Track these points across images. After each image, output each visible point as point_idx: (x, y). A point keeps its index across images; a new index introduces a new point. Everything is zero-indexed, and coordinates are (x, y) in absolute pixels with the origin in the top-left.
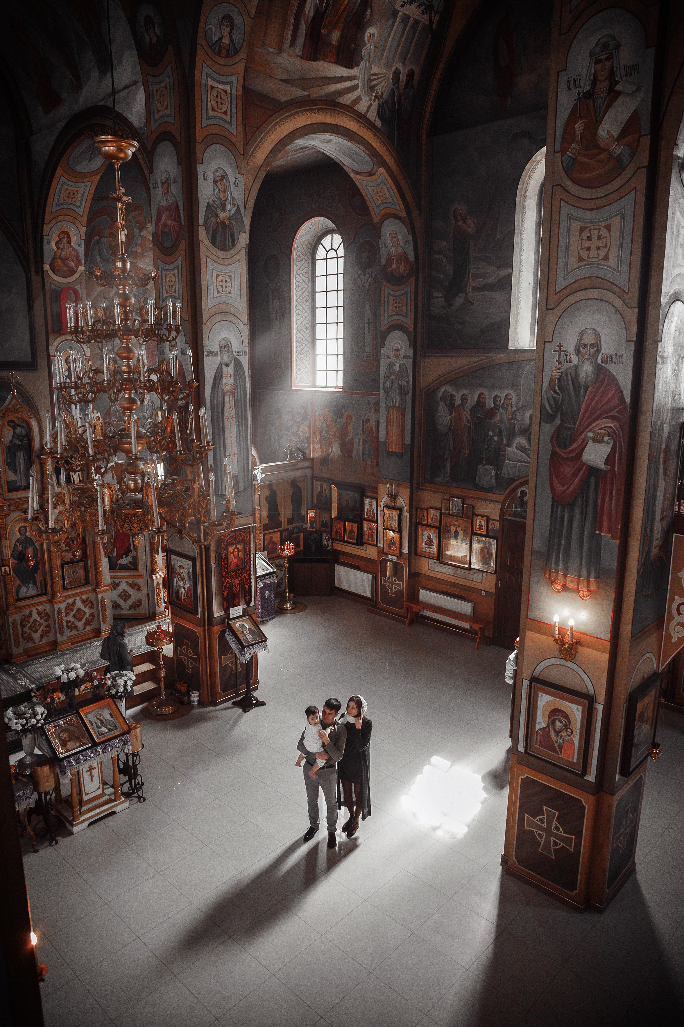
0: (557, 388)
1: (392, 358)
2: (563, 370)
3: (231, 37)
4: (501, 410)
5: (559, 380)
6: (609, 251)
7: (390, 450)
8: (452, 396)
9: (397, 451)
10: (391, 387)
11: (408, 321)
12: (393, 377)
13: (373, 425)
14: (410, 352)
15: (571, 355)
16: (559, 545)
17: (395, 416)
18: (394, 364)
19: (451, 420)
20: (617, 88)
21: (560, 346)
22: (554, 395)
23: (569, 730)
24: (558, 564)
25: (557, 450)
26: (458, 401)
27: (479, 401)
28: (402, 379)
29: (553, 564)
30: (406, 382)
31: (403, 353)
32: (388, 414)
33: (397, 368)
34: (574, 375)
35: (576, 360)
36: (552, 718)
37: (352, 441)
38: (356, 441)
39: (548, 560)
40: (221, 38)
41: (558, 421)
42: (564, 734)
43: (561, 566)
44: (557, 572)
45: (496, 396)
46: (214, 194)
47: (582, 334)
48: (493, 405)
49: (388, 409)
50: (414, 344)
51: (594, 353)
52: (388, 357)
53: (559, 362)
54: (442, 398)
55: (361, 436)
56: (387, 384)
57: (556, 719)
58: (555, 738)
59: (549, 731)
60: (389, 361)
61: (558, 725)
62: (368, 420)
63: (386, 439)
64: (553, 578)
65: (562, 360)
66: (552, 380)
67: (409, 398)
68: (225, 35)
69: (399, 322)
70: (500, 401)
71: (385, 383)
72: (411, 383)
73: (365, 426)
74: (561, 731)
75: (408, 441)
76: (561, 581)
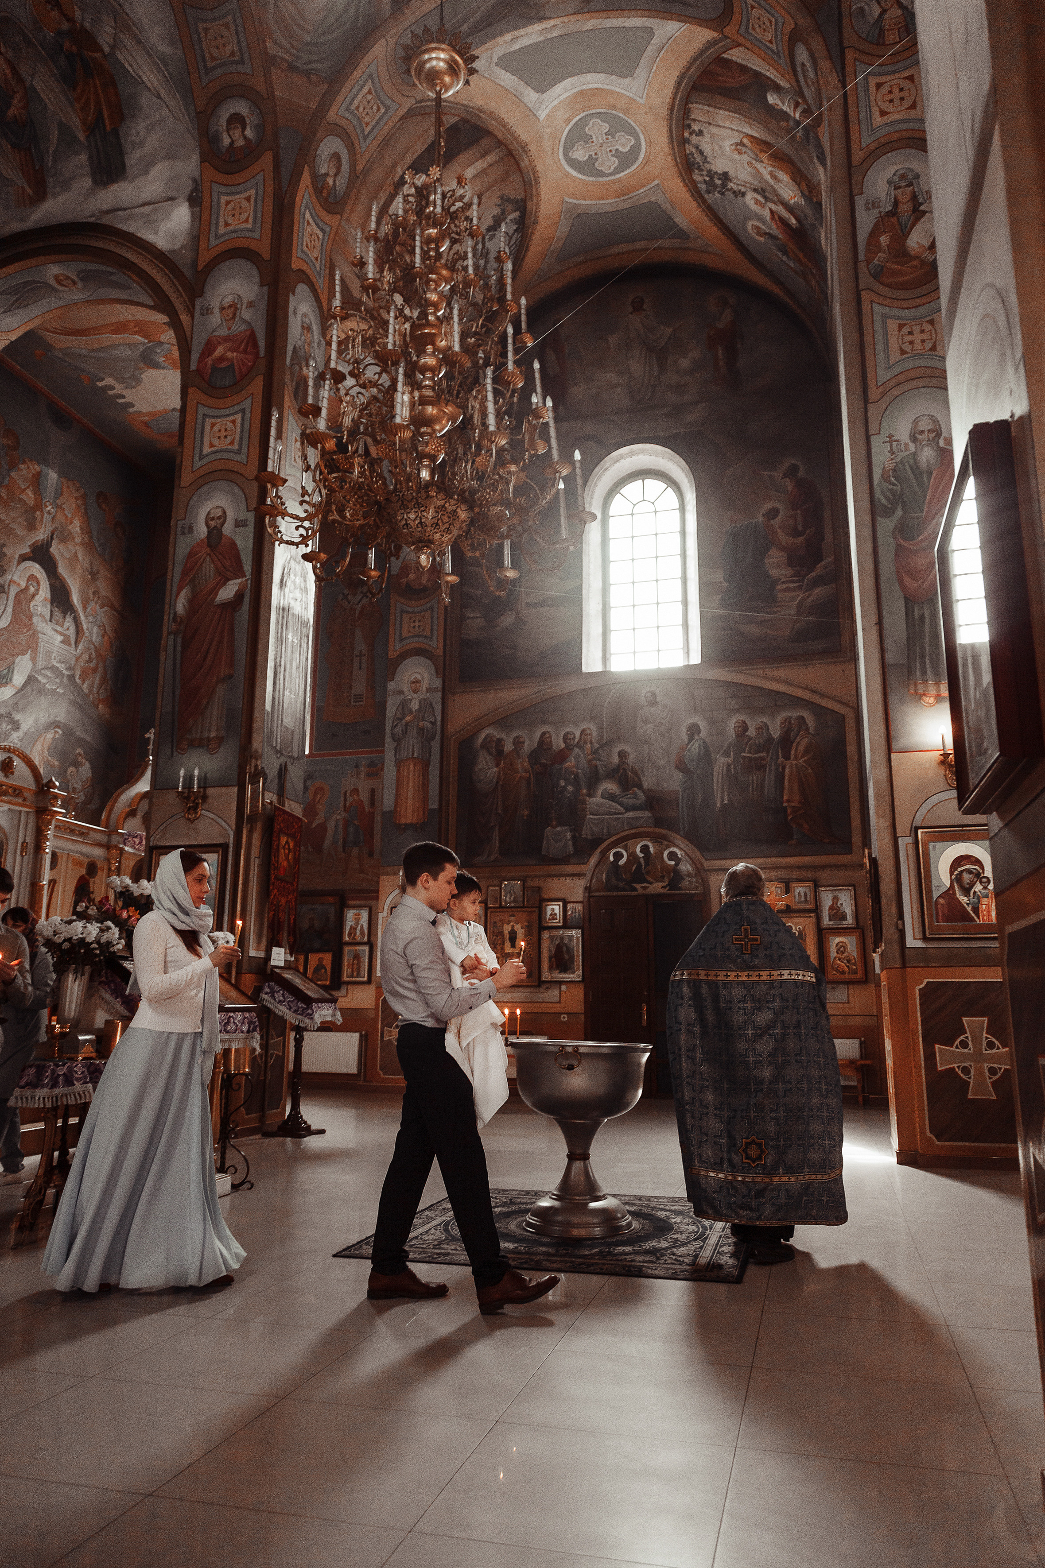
0: (893, 479)
1: (407, 693)
2: (898, 459)
3: (335, 181)
4: (576, 750)
5: (894, 470)
6: (935, 343)
7: (403, 821)
8: (499, 741)
9: (415, 821)
10: (405, 732)
11: (436, 644)
12: (408, 718)
13: (364, 796)
14: (438, 683)
15: (906, 445)
16: (923, 649)
17: (412, 771)
18: (411, 700)
19: (499, 773)
20: (921, 208)
21: (890, 436)
22: (890, 486)
23: (984, 880)
24: (924, 673)
25: (903, 543)
26: (509, 747)
27: (541, 743)
28: (423, 719)
29: (918, 673)
30: (431, 722)
31: (425, 685)
32: (399, 771)
33: (415, 705)
34: (912, 462)
35: (912, 448)
36: (956, 873)
37: (323, 827)
38: (331, 825)
40: (326, 175)
41: (899, 512)
42: (978, 887)
43: (929, 673)
44: (925, 681)
45: (568, 733)
46: (300, 339)
47: (916, 422)
48: (563, 746)
49: (399, 763)
50: (444, 672)
51: (934, 439)
52: (401, 692)
53: (892, 452)
54: (483, 746)
55: (340, 816)
56: (398, 729)
57: (962, 872)
58: (966, 899)
59: (954, 894)
60: (402, 697)
61: (967, 877)
62: (356, 790)
63: (395, 808)
65: (895, 450)
66: (885, 472)
67: (436, 745)
68: (331, 173)
69: (418, 645)
70: (574, 739)
71: (394, 727)
72: (439, 723)
73: (349, 800)
74: (972, 885)
75: (434, 805)
76: (932, 690)
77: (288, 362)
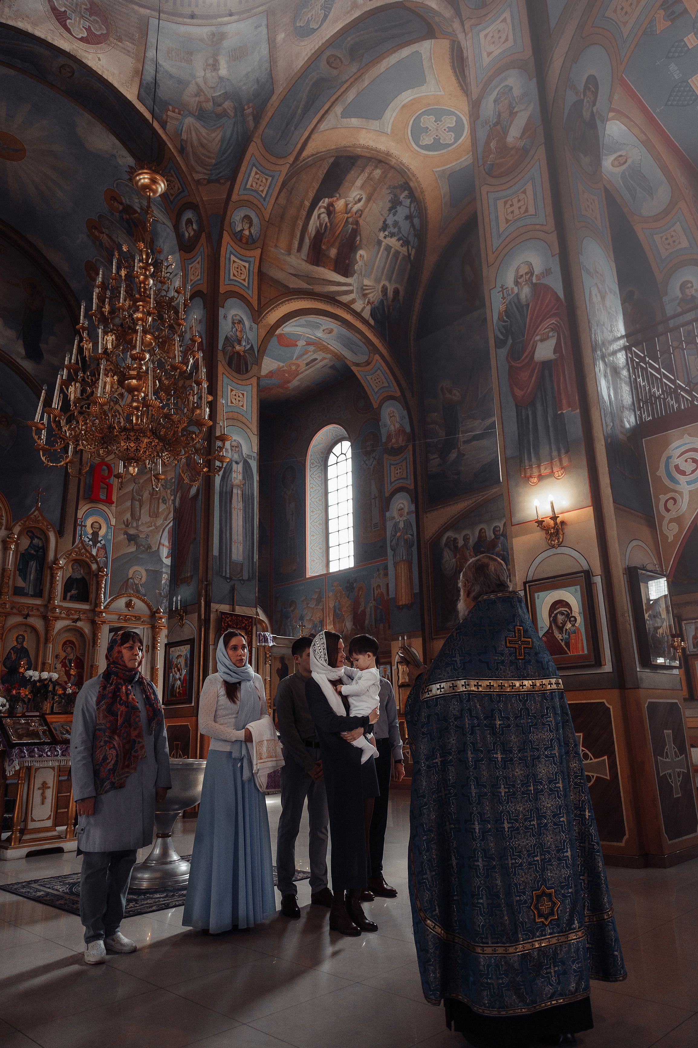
0: (505, 318)
1: (396, 517)
2: (507, 302)
3: (250, 231)
4: (502, 538)
5: (506, 311)
6: (527, 206)
7: (401, 603)
8: (455, 539)
9: (407, 603)
10: (397, 544)
11: (409, 482)
12: (398, 534)
13: (383, 589)
14: (413, 508)
15: (512, 289)
16: (529, 441)
17: (403, 568)
18: (399, 522)
19: (457, 562)
20: (515, 110)
21: (502, 286)
22: (504, 324)
23: (572, 619)
24: (530, 460)
25: (513, 364)
26: (461, 543)
27: (480, 537)
28: (407, 534)
29: (526, 461)
30: (411, 535)
31: (406, 510)
32: (396, 570)
33: (401, 525)
34: (516, 301)
35: (516, 290)
36: (553, 615)
37: (364, 612)
38: (368, 610)
39: (521, 461)
40: (243, 230)
41: (510, 341)
42: (569, 626)
43: (533, 460)
44: (531, 467)
45: (496, 527)
46: (232, 331)
47: (517, 270)
48: (493, 536)
49: (396, 565)
50: (415, 500)
51: (529, 278)
52: (394, 518)
53: (503, 298)
54: (446, 545)
55: (372, 604)
56: (394, 542)
57: (557, 614)
58: (560, 636)
59: (553, 632)
60: (394, 520)
61: (560, 618)
62: (379, 586)
63: (396, 594)
64: (528, 474)
65: (505, 295)
66: (500, 313)
67: (415, 549)
68: (245, 228)
69: (401, 485)
70: (500, 530)
71: (391, 542)
72: (415, 534)
73: (376, 592)
74: (564, 624)
75: (416, 590)
76: (536, 473)
77: (220, 347)
